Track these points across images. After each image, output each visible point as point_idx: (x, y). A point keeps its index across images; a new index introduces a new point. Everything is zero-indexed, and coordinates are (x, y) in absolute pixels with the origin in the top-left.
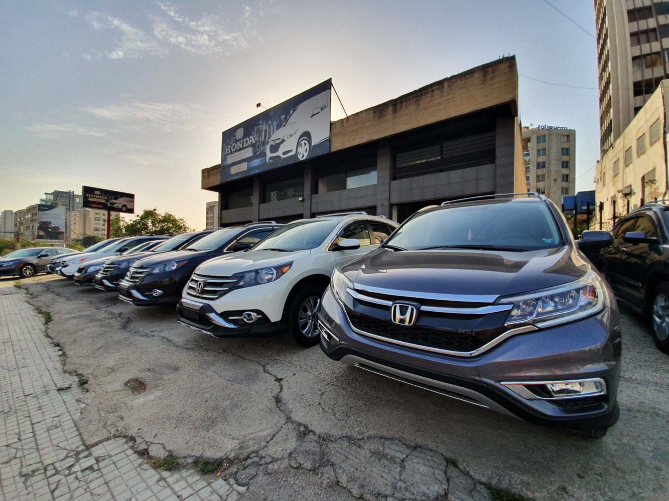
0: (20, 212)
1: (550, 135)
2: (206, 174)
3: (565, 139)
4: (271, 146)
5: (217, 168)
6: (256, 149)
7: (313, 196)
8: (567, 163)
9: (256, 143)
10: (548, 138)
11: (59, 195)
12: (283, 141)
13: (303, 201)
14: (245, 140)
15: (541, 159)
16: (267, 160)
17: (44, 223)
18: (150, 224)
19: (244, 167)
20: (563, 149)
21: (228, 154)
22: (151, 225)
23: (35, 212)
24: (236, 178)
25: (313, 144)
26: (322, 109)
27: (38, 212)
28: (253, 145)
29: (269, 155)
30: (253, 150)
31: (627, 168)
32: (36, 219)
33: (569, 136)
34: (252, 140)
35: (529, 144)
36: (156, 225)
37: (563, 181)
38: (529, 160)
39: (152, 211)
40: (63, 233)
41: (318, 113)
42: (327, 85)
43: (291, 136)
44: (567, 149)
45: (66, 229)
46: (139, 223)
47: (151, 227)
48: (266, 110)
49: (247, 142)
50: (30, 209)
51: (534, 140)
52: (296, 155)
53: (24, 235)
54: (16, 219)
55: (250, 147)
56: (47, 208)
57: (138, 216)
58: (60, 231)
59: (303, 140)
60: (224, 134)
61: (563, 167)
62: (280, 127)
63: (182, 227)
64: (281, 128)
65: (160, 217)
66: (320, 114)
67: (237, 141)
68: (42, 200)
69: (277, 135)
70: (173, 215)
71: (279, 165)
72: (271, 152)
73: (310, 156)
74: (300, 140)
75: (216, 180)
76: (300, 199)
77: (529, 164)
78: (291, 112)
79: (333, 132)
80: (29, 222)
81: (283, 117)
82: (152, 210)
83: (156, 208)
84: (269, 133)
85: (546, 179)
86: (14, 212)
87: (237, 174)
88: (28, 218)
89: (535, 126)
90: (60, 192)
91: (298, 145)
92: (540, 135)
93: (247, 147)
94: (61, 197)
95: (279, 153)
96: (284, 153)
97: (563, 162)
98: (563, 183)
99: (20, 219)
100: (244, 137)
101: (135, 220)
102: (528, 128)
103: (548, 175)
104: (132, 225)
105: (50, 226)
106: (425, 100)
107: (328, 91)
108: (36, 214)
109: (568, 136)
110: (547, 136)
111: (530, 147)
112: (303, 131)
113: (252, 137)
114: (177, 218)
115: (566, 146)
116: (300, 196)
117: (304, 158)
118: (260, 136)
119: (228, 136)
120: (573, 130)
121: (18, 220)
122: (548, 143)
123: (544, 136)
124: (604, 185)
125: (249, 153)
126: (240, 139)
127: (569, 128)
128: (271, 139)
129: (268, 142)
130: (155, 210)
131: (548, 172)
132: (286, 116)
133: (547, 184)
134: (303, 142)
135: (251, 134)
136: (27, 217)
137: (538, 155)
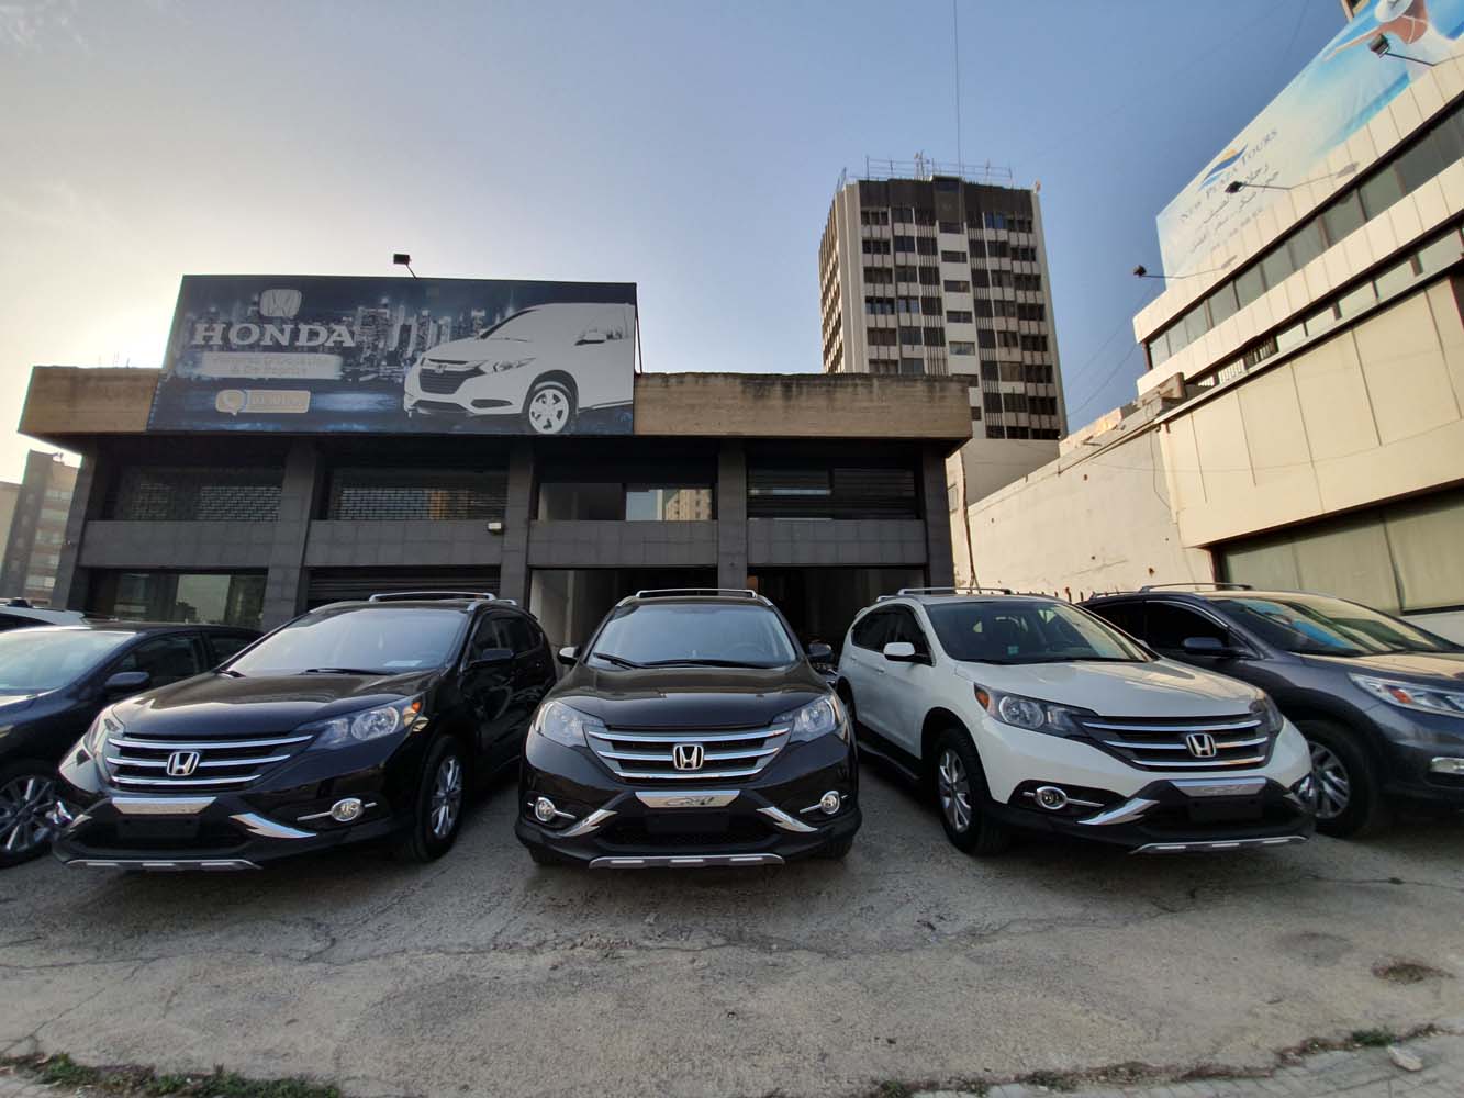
4: (427, 373)
5: (140, 380)
6: (357, 364)
9: (358, 348)
12: (478, 372)
14: (304, 328)
16: (407, 406)
19: (297, 403)
21: (207, 348)
24: (241, 427)
25: (582, 406)
26: (609, 337)
28: (343, 351)
29: (416, 393)
30: (345, 363)
34: (341, 335)
41: (602, 342)
43: (507, 367)
49: (313, 334)
52: (522, 418)
55: (330, 353)
59: (549, 387)
60: (192, 282)
62: (468, 335)
64: (469, 340)
66: (603, 345)
67: (262, 319)
71: (459, 430)
72: (426, 388)
73: (573, 430)
74: (538, 387)
75: (122, 418)
76: (496, 526)
78: (510, 312)
79: (644, 394)
81: (478, 314)
84: (420, 338)
87: (248, 417)
91: (533, 394)
93: (312, 350)
95: (460, 398)
96: (478, 403)
100: (303, 318)
107: (629, 305)
112: (548, 369)
113: (341, 329)
117: (552, 431)
118: (381, 336)
119: (217, 295)
125: (322, 367)
126: (282, 320)
128: (426, 355)
129: (413, 360)
132: (490, 317)
134: (548, 393)
135: (337, 320)
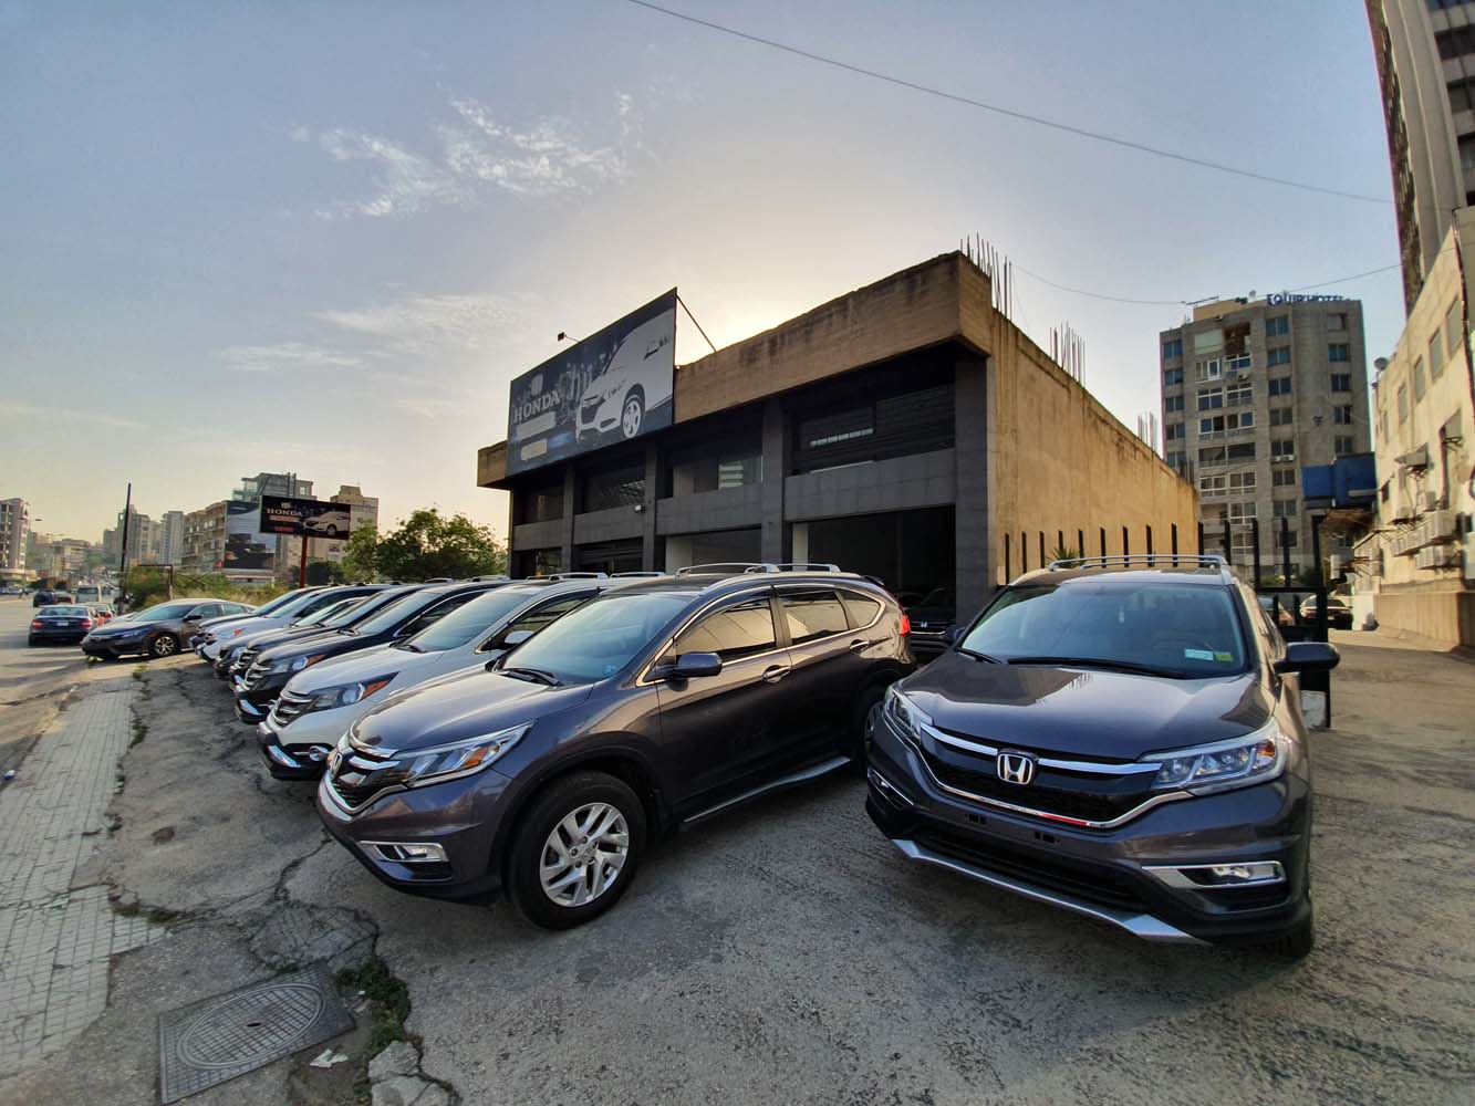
0: (194, 515)
1: (1296, 315)
2: (484, 458)
3: (1338, 323)
4: (584, 410)
5: (502, 449)
6: (561, 414)
7: (659, 502)
8: (1346, 378)
9: (561, 404)
10: (1294, 322)
11: (270, 481)
12: (602, 401)
13: (643, 510)
14: (544, 397)
15: (1279, 372)
16: (577, 436)
17: (236, 536)
18: (424, 538)
19: (540, 448)
20: (1332, 347)
21: (518, 423)
22: (427, 540)
23: (221, 516)
24: (528, 468)
25: (647, 409)
26: (661, 344)
27: (227, 517)
28: (556, 408)
29: (581, 426)
30: (557, 416)
31: (1420, 406)
32: (222, 530)
33: (1347, 316)
34: (555, 397)
35: (1246, 338)
36: (435, 539)
37: (1338, 420)
38: (1249, 376)
39: (428, 514)
40: (271, 555)
41: (656, 351)
42: (668, 302)
43: (614, 392)
44: (1344, 347)
45: (278, 550)
46: (404, 537)
47: (426, 545)
48: (575, 343)
49: (547, 400)
50: (213, 511)
51: (1258, 329)
52: (620, 429)
53: (200, 561)
54: (187, 529)
55: (552, 410)
56: (244, 509)
57: (402, 524)
58: (267, 552)
59: (632, 400)
60: (514, 384)
61: (1335, 389)
62: (599, 374)
63: (485, 543)
64: (599, 378)
65: (444, 525)
66: (659, 352)
67: (533, 398)
68: (236, 492)
69: (594, 389)
70: (469, 520)
71: (595, 447)
72: (584, 422)
73: (643, 432)
74: (627, 401)
75: (499, 470)
76: (638, 508)
77: (1249, 385)
78: (615, 348)
79: (679, 386)
80: (210, 534)
81: (602, 356)
82: (427, 511)
83: (436, 508)
84: (581, 386)
85: (1294, 418)
86: (186, 514)
87: (530, 461)
88: (209, 528)
89: (1261, 297)
90: (270, 476)
91: (625, 409)
92: (1272, 316)
93: (547, 411)
94: (272, 484)
95: (595, 424)
96: (604, 424)
97: (1334, 378)
98: (1339, 426)
99: (195, 530)
100: (544, 392)
101: (394, 531)
102: (1244, 301)
103: (1299, 410)
104: (390, 541)
105: (248, 542)
106: (818, 333)
107: (671, 311)
108: (223, 518)
109: (1343, 316)
110: (1290, 318)
111: (1250, 345)
112: (631, 386)
113: (554, 393)
114: (475, 525)
115: (1340, 338)
116: (639, 502)
117: (633, 435)
118: (568, 390)
119: (520, 387)
120: (1354, 301)
121: (191, 530)
122: (1295, 334)
123: (1285, 318)
124: (1387, 442)
125: (548, 421)
126: (538, 396)
127: (1345, 298)
128: (584, 397)
129: (579, 403)
130: (434, 511)
131: (1299, 401)
132: (607, 356)
133: (1296, 430)
134: (631, 405)
135: (553, 388)
136: (206, 525)
137: (1271, 364)
